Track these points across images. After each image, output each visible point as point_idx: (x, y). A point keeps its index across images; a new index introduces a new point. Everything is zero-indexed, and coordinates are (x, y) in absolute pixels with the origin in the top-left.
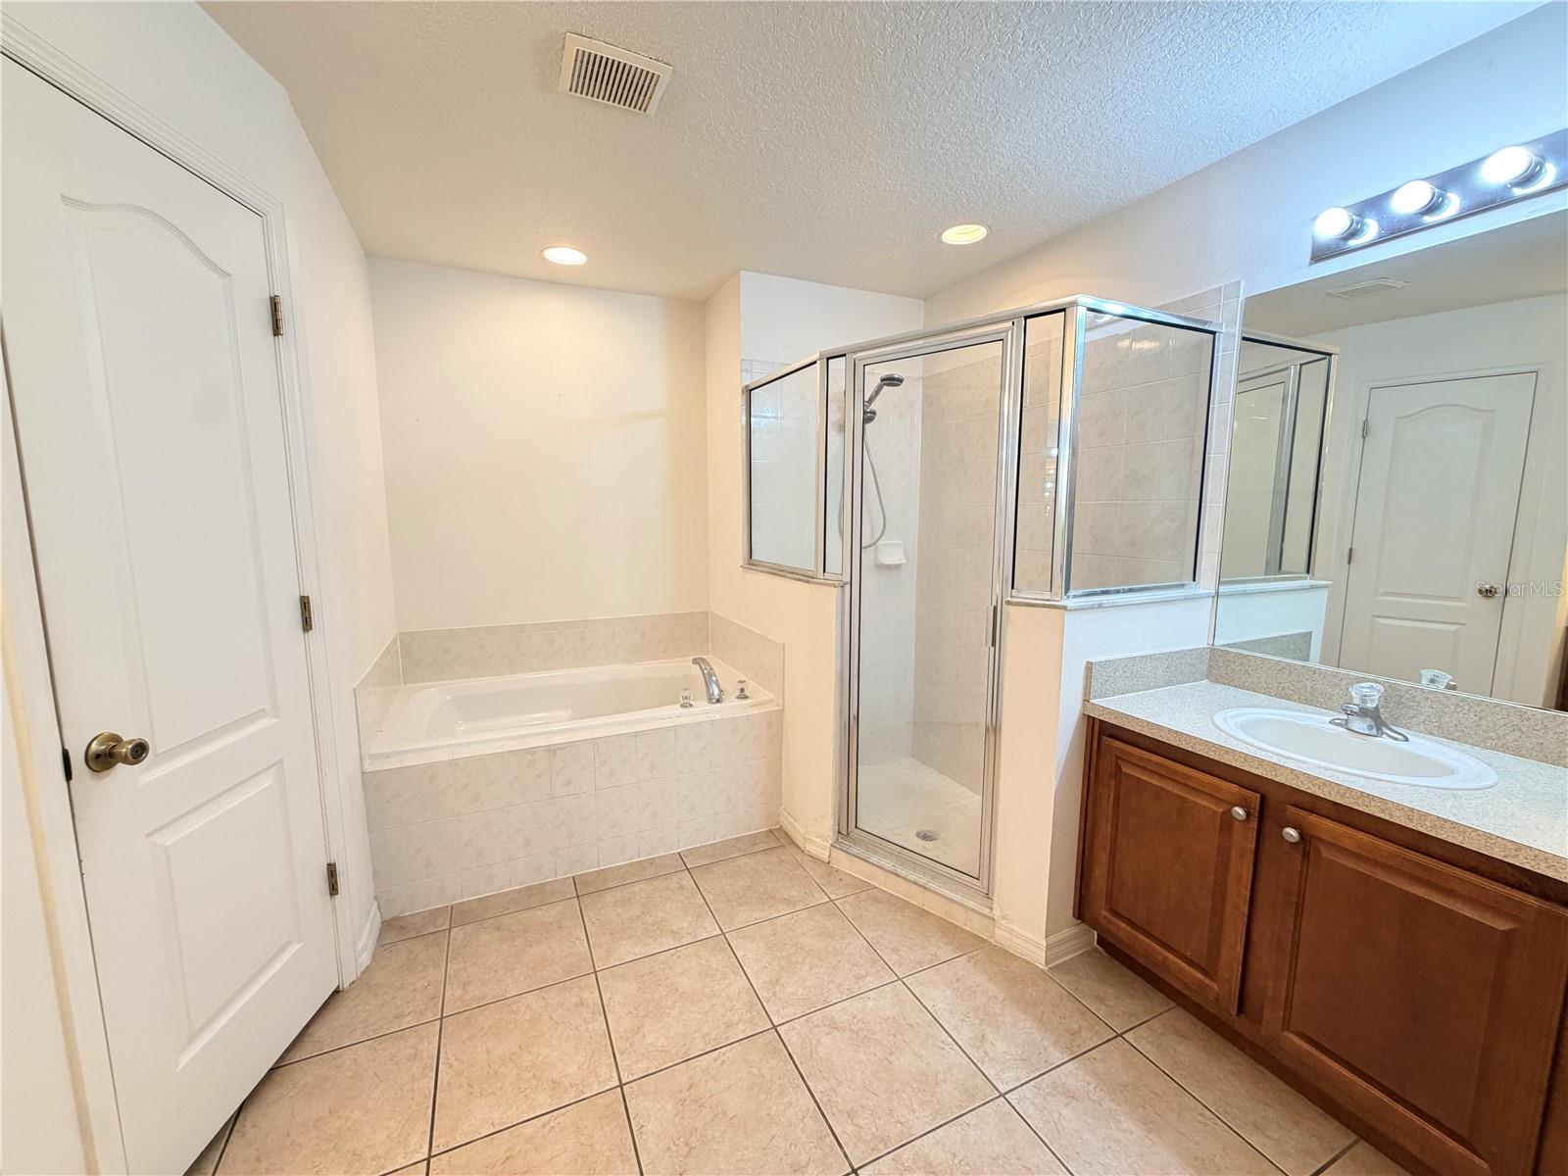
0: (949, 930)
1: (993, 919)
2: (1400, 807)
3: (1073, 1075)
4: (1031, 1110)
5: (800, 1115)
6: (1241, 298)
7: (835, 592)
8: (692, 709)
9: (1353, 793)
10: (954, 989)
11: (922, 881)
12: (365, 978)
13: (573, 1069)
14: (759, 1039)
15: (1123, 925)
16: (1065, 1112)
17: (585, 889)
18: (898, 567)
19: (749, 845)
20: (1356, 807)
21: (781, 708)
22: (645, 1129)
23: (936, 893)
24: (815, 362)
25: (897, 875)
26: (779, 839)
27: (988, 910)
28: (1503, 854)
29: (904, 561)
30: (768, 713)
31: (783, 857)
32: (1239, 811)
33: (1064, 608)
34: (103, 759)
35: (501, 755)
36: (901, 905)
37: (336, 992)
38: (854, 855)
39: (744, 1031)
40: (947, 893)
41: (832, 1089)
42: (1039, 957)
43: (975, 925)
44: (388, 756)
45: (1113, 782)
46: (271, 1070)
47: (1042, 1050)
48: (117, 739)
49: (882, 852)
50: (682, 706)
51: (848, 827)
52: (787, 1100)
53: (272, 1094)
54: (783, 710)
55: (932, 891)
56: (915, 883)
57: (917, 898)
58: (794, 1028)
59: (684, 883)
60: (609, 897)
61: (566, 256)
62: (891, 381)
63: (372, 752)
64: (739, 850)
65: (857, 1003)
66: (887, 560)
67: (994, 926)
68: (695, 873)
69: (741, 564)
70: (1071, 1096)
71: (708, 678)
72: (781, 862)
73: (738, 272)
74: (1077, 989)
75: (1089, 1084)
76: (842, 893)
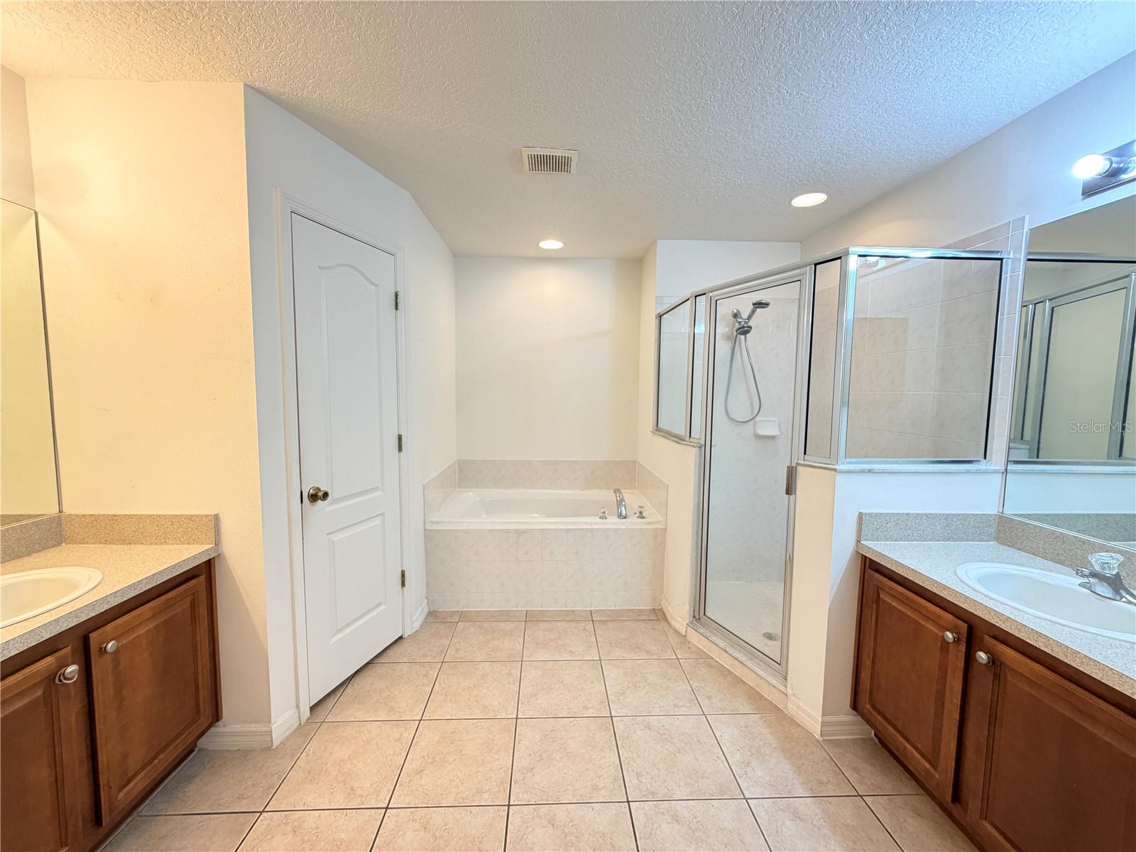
0: (755, 697)
1: (787, 695)
2: (1060, 645)
3: (808, 807)
4: (763, 814)
5: (608, 764)
6: (1026, 230)
7: (694, 450)
8: (607, 520)
9: (1027, 629)
10: (741, 731)
11: (743, 659)
12: (414, 636)
13: (496, 703)
14: (600, 720)
15: (879, 717)
16: (788, 823)
17: (531, 618)
18: (773, 438)
19: (636, 615)
20: (1029, 641)
21: (664, 527)
22: (521, 742)
23: (750, 669)
24: (689, 299)
25: (726, 651)
26: (659, 615)
27: (784, 688)
28: (1131, 692)
29: (779, 433)
30: (656, 529)
31: (656, 627)
32: (949, 635)
33: (835, 470)
34: (314, 497)
35: (491, 531)
36: (725, 673)
37: (401, 638)
38: (700, 634)
39: (593, 713)
40: (758, 670)
41: (633, 759)
42: (815, 727)
43: (774, 697)
44: (437, 523)
45: (875, 606)
46: (367, 663)
47: (790, 784)
48: (319, 489)
49: (719, 634)
50: (600, 518)
51: (699, 614)
52: (603, 754)
53: (365, 673)
54: (666, 529)
55: (747, 667)
56: (737, 659)
57: (739, 671)
58: (622, 721)
59: (587, 627)
60: (542, 625)
61: (551, 244)
62: (760, 305)
63: (431, 520)
64: (628, 616)
65: (670, 719)
66: (762, 432)
67: (787, 700)
68: (596, 623)
69: (651, 429)
70: (796, 816)
71: (620, 503)
72: (654, 629)
73: (655, 242)
74: (840, 758)
75: (816, 815)
76: (687, 655)
